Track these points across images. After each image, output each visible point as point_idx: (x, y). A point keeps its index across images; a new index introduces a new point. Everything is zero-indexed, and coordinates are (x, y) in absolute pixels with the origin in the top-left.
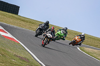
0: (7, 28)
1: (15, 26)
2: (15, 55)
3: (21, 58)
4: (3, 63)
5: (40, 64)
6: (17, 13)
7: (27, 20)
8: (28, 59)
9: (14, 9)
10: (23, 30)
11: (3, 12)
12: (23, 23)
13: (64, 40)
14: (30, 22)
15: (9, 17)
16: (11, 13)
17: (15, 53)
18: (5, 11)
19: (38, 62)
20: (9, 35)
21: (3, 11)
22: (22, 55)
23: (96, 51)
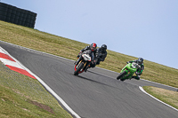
0: (14, 52)
1: (29, 49)
2: (29, 101)
3: (39, 106)
4: (7, 114)
5: (73, 116)
6: (31, 25)
7: (50, 37)
8: (51, 108)
9: (27, 19)
10: (42, 56)
11: (7, 24)
12: (42, 42)
13: (138, 79)
14: (55, 42)
15: (19, 32)
16: (22, 25)
17: (27, 97)
18: (11, 22)
19: (70, 113)
20: (17, 64)
21: (6, 21)
22: (41, 101)
23: (172, 93)
